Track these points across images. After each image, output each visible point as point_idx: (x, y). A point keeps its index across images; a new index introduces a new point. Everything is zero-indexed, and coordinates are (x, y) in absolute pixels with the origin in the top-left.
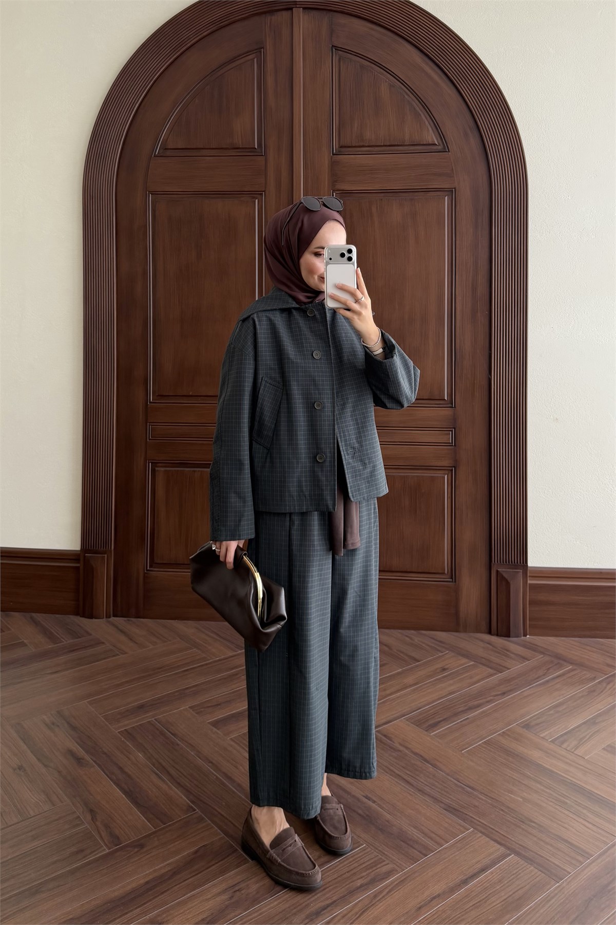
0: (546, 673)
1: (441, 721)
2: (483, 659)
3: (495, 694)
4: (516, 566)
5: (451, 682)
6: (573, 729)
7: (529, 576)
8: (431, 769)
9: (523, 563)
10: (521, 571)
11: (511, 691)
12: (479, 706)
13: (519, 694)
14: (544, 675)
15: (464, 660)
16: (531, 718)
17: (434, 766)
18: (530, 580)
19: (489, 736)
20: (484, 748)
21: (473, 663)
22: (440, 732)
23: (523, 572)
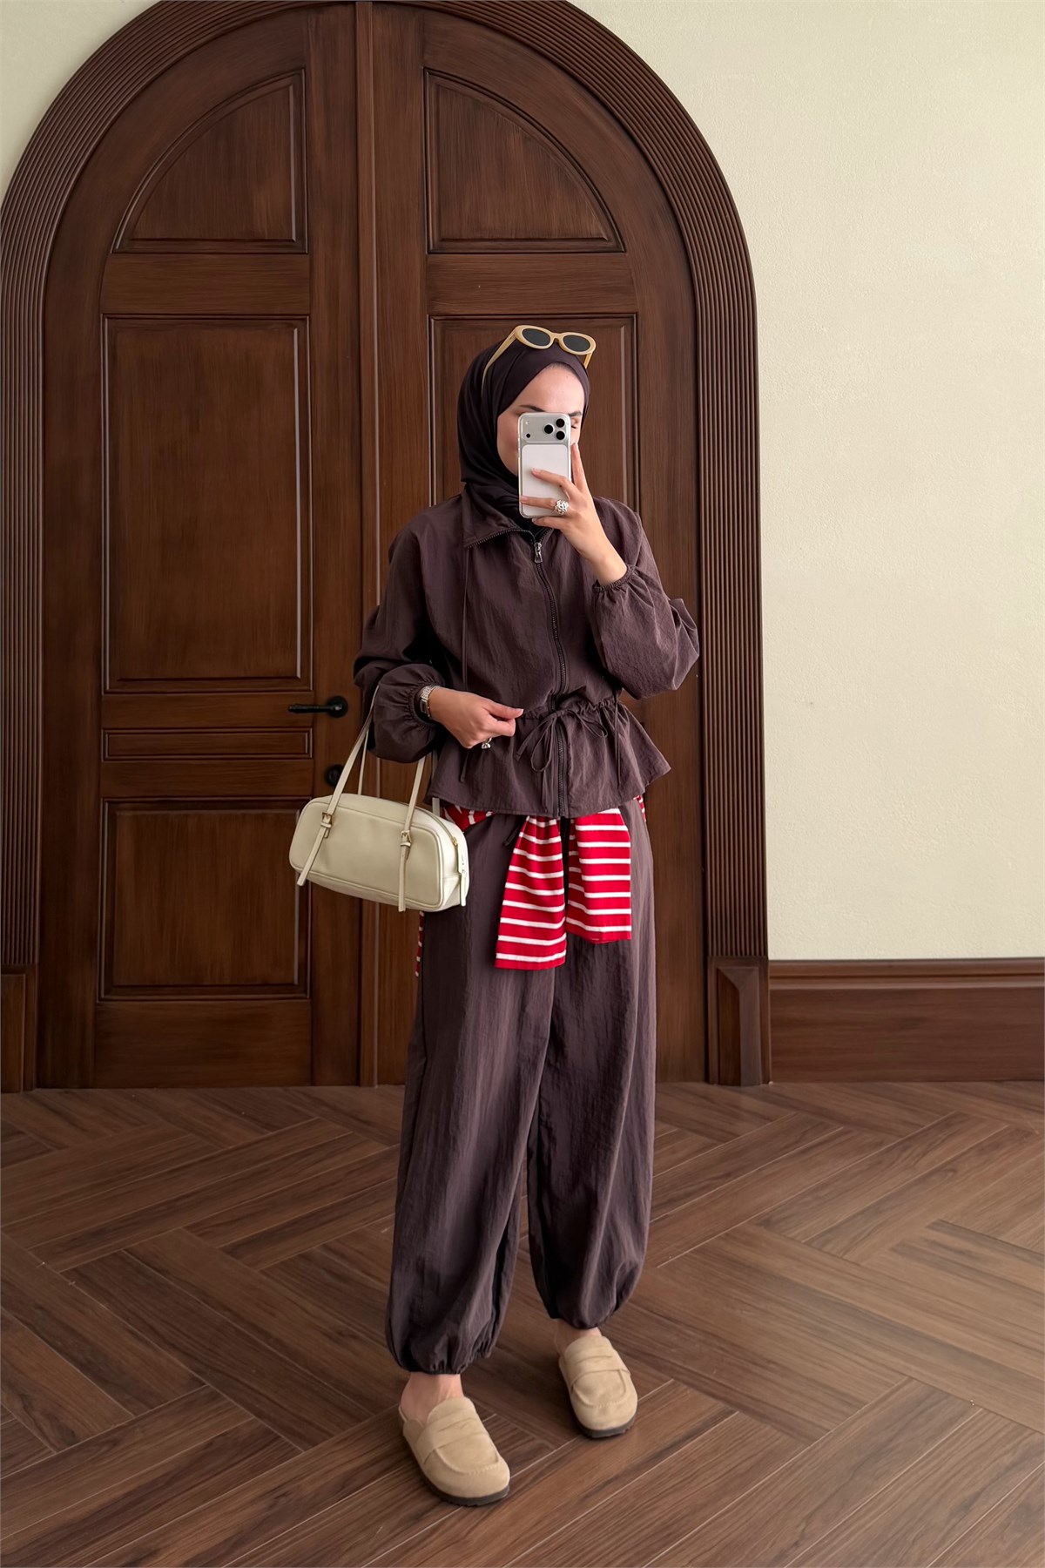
0: (798, 1139)
2: (694, 1123)
3: (714, 1175)
4: (747, 961)
6: (842, 1223)
7: (772, 977)
9: (760, 954)
10: (757, 968)
12: (688, 1195)
13: (756, 1172)
14: (797, 1142)
16: (774, 1209)
18: (772, 983)
19: (701, 1242)
20: (697, 1258)
23: (760, 970)
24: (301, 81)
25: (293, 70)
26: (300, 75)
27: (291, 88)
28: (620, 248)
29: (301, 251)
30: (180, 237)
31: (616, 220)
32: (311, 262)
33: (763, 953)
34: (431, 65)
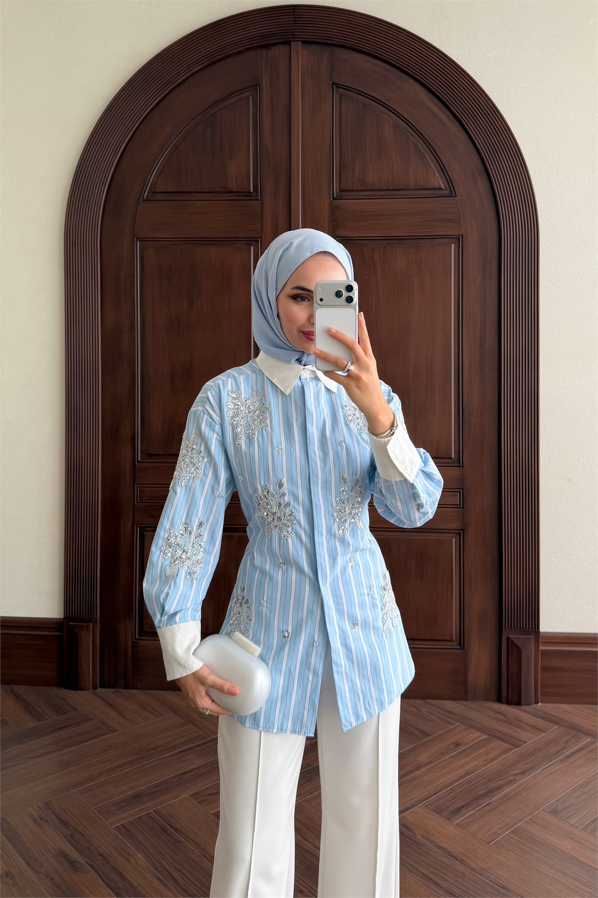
0: (564, 746)
1: (462, 807)
2: (497, 732)
3: (515, 772)
4: (528, 633)
5: (467, 759)
7: (542, 642)
8: (460, 867)
9: (535, 629)
10: (533, 637)
11: (531, 769)
12: (500, 788)
13: (541, 771)
14: (563, 749)
15: (477, 734)
16: (557, 801)
17: (462, 862)
18: (542, 646)
19: (515, 824)
20: (513, 838)
21: (486, 736)
22: (462, 820)
23: (535, 638)
24: (257, 92)
25: (252, 86)
26: (256, 89)
27: (251, 98)
28: (452, 194)
29: (257, 198)
30: (183, 190)
31: (450, 176)
32: (262, 204)
33: (536, 628)
34: (337, 81)
